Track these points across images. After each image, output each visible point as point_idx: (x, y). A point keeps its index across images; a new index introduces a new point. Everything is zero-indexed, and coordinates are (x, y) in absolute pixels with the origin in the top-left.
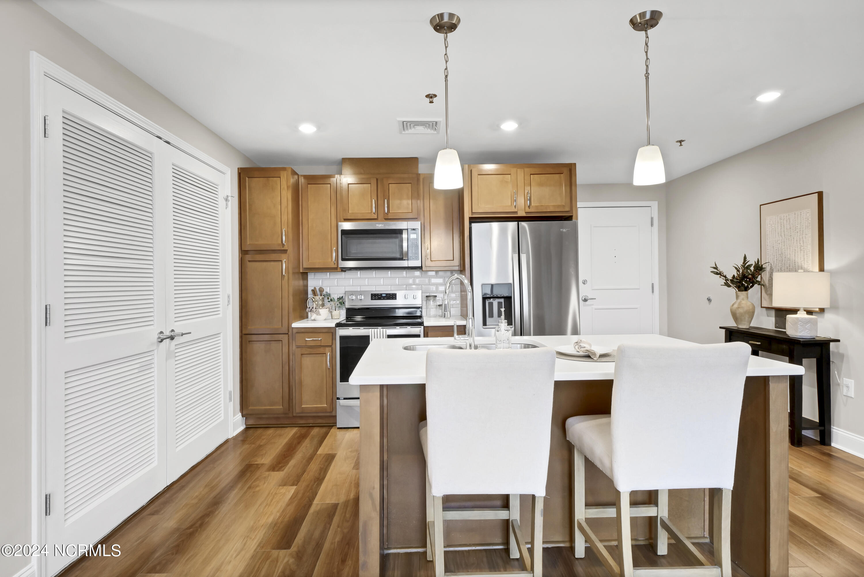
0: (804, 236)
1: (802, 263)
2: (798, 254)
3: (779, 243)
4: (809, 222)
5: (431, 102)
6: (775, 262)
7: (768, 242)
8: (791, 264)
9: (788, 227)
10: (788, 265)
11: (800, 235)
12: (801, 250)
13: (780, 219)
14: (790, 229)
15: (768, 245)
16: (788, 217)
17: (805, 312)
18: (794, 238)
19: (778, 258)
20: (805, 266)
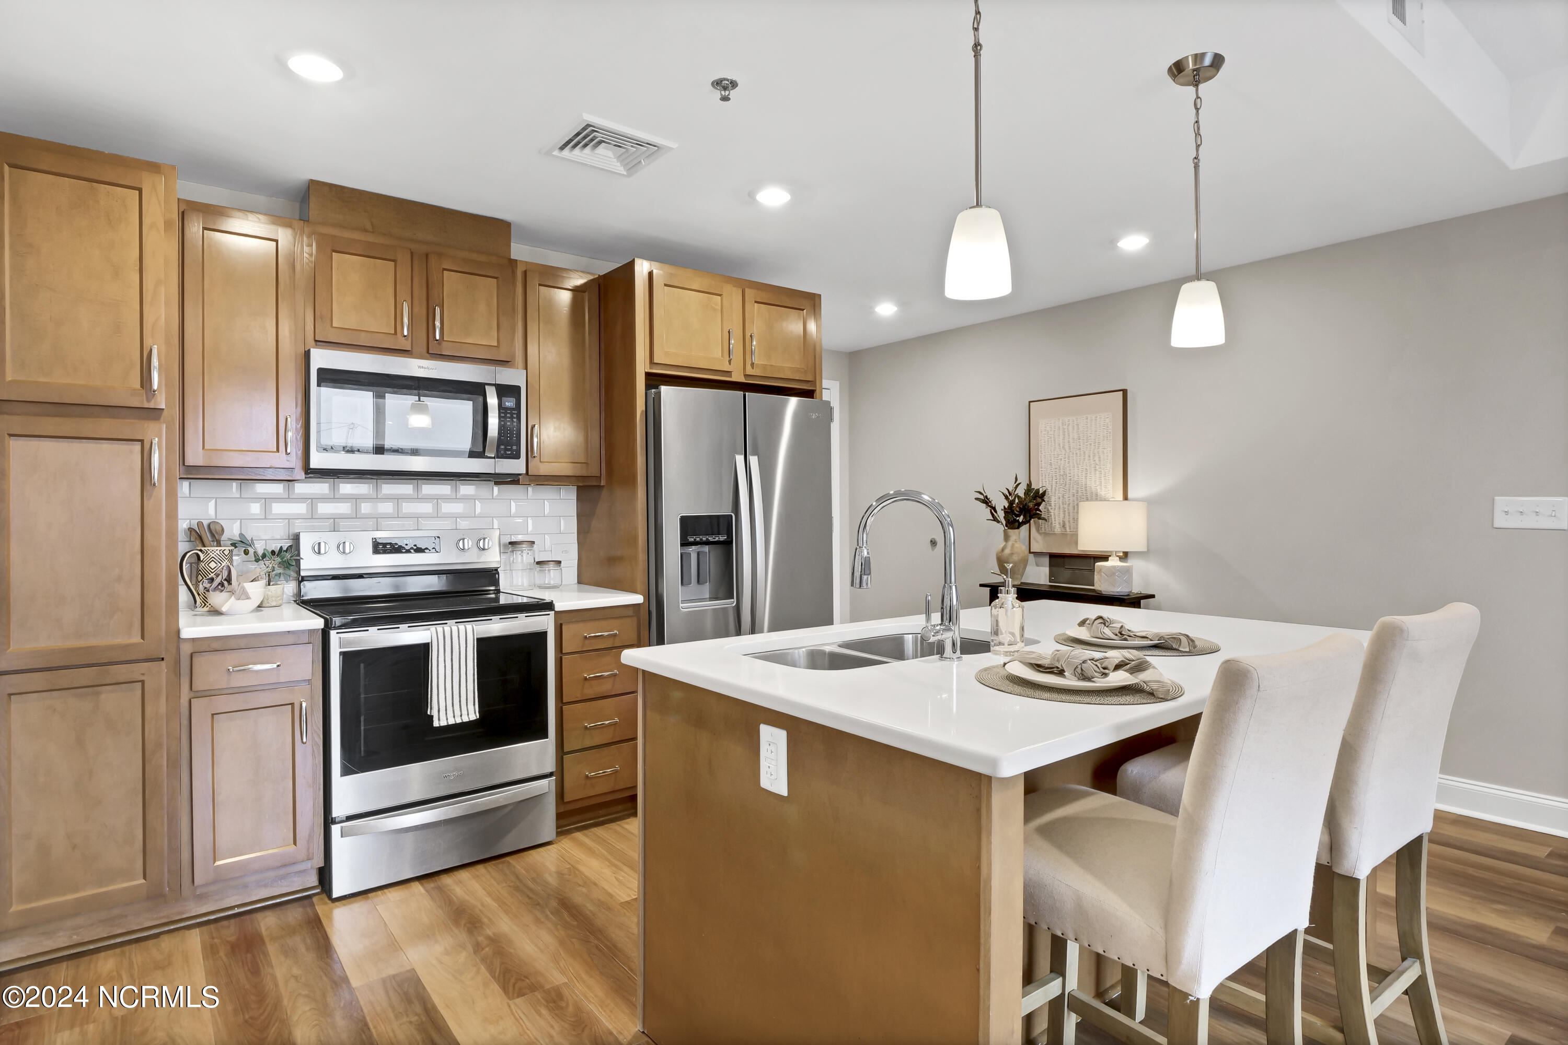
0: (1101, 450)
1: (1098, 488)
2: (1090, 475)
3: (1061, 459)
4: (1110, 431)
5: (725, 99)
6: (1054, 487)
7: (1043, 456)
8: (1080, 490)
9: (1076, 437)
10: (1075, 491)
11: (1094, 449)
12: (1096, 470)
13: (1063, 424)
14: (1079, 439)
15: (1041, 461)
16: (1075, 422)
17: (1118, 558)
18: (1084, 453)
19: (1058, 480)
20: (1102, 493)
